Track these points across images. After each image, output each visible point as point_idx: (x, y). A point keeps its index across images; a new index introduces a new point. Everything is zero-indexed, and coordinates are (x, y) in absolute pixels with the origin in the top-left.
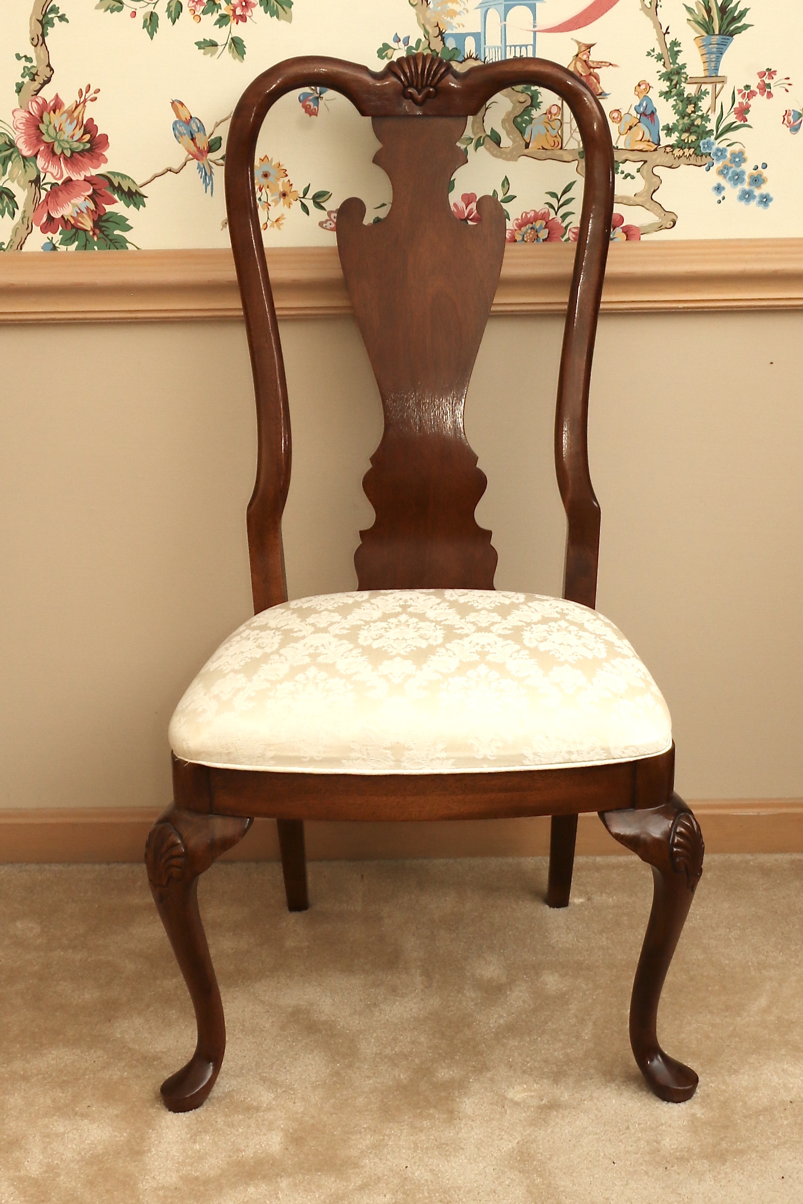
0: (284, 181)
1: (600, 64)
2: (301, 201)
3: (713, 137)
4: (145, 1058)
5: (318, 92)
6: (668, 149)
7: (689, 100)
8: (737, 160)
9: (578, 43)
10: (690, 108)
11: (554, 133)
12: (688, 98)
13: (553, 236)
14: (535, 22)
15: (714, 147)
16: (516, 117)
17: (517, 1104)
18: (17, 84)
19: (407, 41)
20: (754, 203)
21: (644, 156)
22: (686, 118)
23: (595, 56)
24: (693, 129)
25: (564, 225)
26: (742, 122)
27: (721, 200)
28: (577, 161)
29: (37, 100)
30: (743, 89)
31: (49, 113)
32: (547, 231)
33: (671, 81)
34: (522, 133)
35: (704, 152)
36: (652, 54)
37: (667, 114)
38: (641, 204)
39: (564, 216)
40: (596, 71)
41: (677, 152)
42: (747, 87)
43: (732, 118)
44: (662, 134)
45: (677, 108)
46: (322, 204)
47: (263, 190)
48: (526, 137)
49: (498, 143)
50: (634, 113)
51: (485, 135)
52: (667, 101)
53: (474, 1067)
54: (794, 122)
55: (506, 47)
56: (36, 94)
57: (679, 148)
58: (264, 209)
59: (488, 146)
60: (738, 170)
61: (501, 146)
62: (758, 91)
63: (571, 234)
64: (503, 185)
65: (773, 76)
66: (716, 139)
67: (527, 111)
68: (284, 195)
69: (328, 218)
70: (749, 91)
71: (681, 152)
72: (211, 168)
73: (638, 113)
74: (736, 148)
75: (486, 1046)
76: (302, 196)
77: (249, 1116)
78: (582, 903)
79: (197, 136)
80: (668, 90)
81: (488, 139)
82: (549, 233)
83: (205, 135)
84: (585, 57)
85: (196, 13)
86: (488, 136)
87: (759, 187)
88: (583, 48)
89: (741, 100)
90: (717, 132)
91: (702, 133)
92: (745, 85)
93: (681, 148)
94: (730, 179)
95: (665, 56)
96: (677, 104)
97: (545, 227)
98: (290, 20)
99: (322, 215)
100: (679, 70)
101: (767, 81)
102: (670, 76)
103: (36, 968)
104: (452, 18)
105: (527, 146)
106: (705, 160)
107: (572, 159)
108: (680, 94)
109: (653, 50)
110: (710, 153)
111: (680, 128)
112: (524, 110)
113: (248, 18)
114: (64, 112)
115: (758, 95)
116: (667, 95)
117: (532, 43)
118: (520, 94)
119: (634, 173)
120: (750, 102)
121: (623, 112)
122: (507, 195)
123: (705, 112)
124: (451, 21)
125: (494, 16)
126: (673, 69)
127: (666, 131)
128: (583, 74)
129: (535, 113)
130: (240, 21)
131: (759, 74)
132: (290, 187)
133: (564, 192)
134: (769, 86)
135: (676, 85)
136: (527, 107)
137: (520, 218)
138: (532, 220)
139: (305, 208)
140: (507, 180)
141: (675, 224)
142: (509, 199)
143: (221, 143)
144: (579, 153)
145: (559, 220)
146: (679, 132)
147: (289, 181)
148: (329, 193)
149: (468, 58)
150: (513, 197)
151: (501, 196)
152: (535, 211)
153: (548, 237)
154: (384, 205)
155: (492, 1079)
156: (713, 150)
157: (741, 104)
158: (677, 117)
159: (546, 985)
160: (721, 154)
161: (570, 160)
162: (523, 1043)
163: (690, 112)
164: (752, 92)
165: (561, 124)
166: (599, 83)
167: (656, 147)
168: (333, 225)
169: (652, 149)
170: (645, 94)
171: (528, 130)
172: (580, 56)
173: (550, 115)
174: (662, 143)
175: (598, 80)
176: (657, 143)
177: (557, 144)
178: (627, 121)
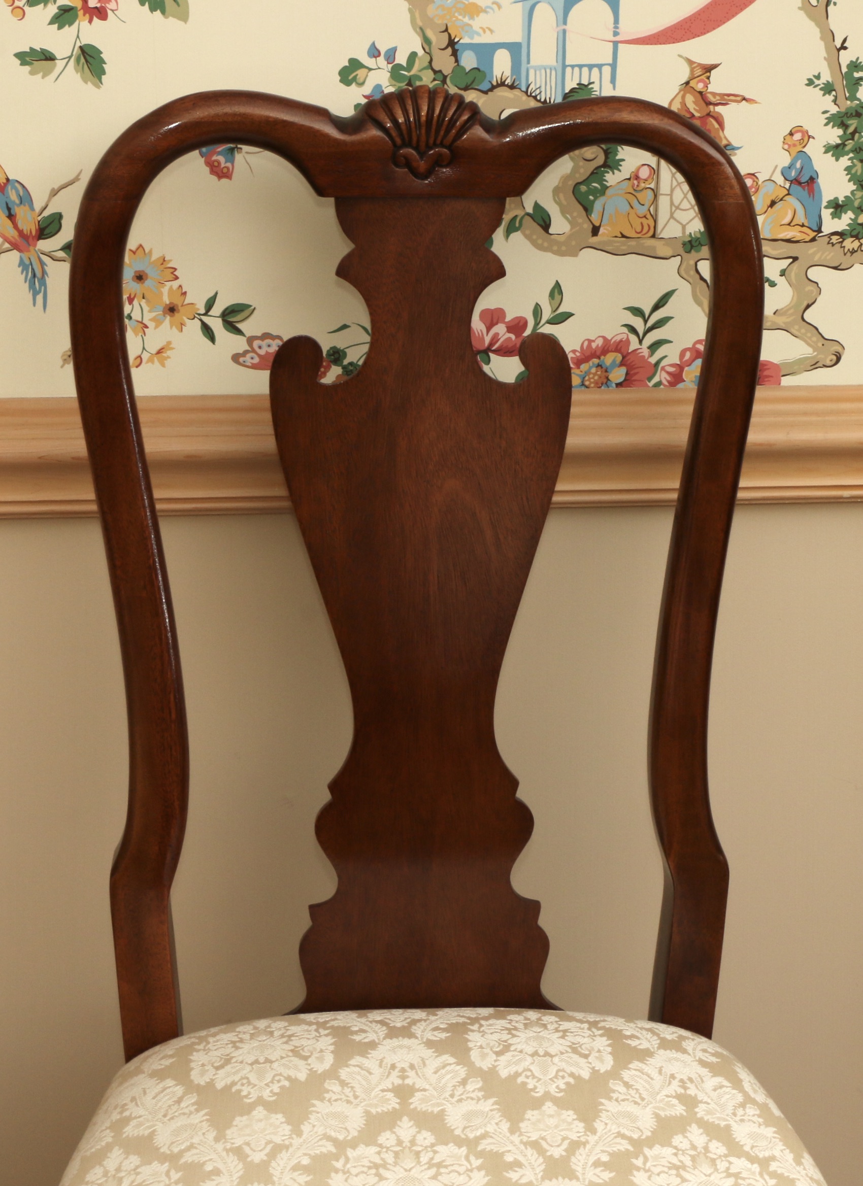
0: (171, 287)
1: (725, 99)
2: (201, 320)
6: (835, 239)
9: (690, 62)
11: (642, 211)
13: (636, 378)
14: (616, 27)
16: (579, 185)
19: (391, 55)
21: (793, 250)
23: (718, 84)
25: (653, 360)
28: (680, 257)
32: (623, 370)
33: (844, 126)
34: (587, 209)
37: (836, 180)
38: (783, 326)
39: (655, 346)
40: (719, 109)
41: (850, 244)
44: (826, 214)
45: (853, 171)
46: (239, 326)
47: (135, 302)
48: (595, 217)
49: (546, 226)
50: (780, 180)
51: (522, 213)
52: (837, 160)
55: (564, 66)
57: (852, 237)
58: (136, 335)
59: (527, 232)
61: (551, 231)
63: (664, 375)
64: (552, 295)
68: (172, 310)
69: (248, 348)
71: (856, 243)
72: (42, 264)
73: (786, 179)
76: (203, 311)
79: (20, 212)
80: (839, 141)
81: (528, 221)
82: (627, 374)
83: (32, 209)
84: (700, 86)
85: (17, 3)
86: (528, 214)
88: (698, 72)
93: (857, 236)
95: (839, 86)
96: (854, 165)
98: (184, 17)
99: (238, 344)
100: (860, 110)
102: (845, 119)
104: (472, 18)
105: (595, 231)
107: (670, 253)
108: (859, 149)
109: (818, 77)
111: (856, 204)
112: (592, 173)
113: (110, 12)
116: (837, 150)
117: (610, 61)
121: (762, 178)
122: (559, 311)
124: (471, 22)
125: (545, 16)
126: (851, 107)
127: (831, 210)
128: (697, 114)
129: (611, 178)
130: (95, 19)
132: (182, 297)
133: (656, 307)
135: (853, 134)
136: (597, 168)
137: (579, 349)
138: (598, 353)
139: (208, 331)
140: (557, 291)
141: (838, 359)
142: (560, 318)
143: (63, 222)
144: (684, 244)
145: (645, 352)
146: (854, 213)
147: (180, 286)
148: (251, 306)
149: (498, 85)
150: (568, 316)
151: (547, 314)
152: (604, 337)
153: (625, 380)
154: (345, 327)
158: (852, 187)
161: (668, 255)
165: (656, 196)
166: (723, 130)
167: (813, 234)
168: (256, 360)
169: (808, 239)
170: (799, 148)
171: (598, 206)
172: (692, 84)
173: (636, 182)
174: (823, 229)
175: (721, 124)
176: (817, 228)
177: (646, 228)
178: (768, 192)
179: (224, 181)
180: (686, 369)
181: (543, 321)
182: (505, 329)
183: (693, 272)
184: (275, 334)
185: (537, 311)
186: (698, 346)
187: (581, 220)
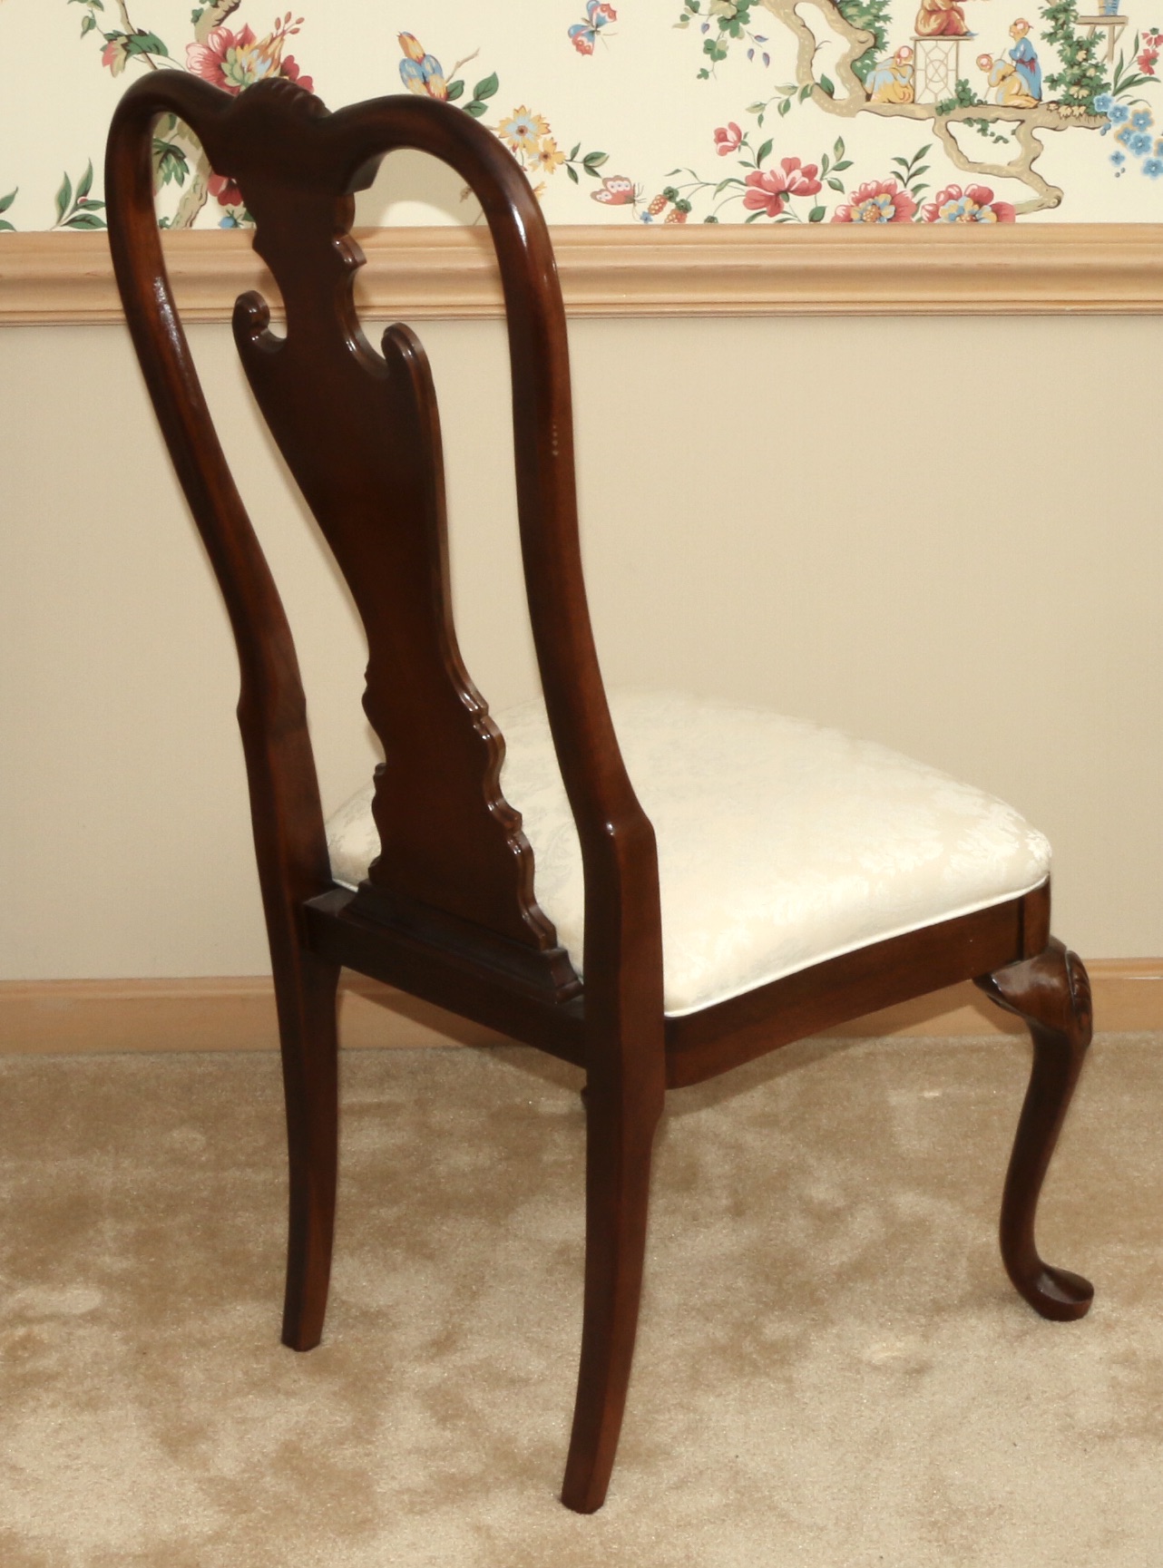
0: (545, 139)
2: (567, 165)
3: (1110, 93)
4: (365, 1314)
5: (594, 24)
6: (1052, 106)
7: (1080, 45)
10: (1081, 55)
11: (904, 82)
12: (1077, 42)
13: (902, 214)
15: (1111, 106)
16: (856, 60)
17: (876, 1368)
18: (194, 11)
22: (1076, 67)
24: (1085, 81)
25: (915, 200)
26: (1148, 75)
27: (1119, 172)
28: (933, 120)
29: (220, 32)
30: (1149, 32)
31: (235, 49)
32: (892, 208)
33: (1055, 19)
34: (862, 80)
35: (1098, 111)
37: (1051, 61)
38: (1015, 174)
39: (917, 189)
40: (959, 4)
41: (1064, 110)
42: (1154, 31)
43: (1133, 69)
45: (1064, 54)
46: (596, 169)
47: (518, 150)
48: (868, 86)
49: (830, 93)
50: (1008, 59)
51: (813, 83)
52: (1051, 44)
53: (813, 1319)
56: (218, 25)
57: (1066, 105)
59: (817, 97)
60: (1143, 135)
61: (834, 97)
63: (924, 211)
64: (836, 148)
66: (1114, 94)
67: (868, 53)
68: (545, 156)
70: (1156, 36)
71: (1069, 111)
73: (1013, 59)
74: (1139, 107)
75: (827, 1291)
76: (569, 158)
77: (516, 1391)
78: (935, 1098)
79: (433, 79)
80: (1052, 31)
81: (816, 88)
82: (895, 211)
83: (442, 77)
86: (817, 84)
89: (1147, 47)
90: (1116, 84)
91: (1097, 88)
92: (1151, 28)
93: (1069, 105)
94: (1131, 147)
96: (1064, 50)
97: (891, 203)
99: (596, 184)
100: (1067, 7)
102: (1056, 14)
103: (205, 1194)
105: (868, 97)
106: (1099, 121)
107: (927, 116)
108: (1068, 37)
110: (1106, 113)
111: (1068, 79)
112: (865, 52)
114: (256, 48)
116: (1051, 37)
118: (859, 32)
119: (1007, 135)
120: (1158, 50)
121: (994, 58)
122: (841, 161)
123: (1099, 60)
126: (1059, 5)
127: (1049, 84)
128: (944, 9)
129: (880, 56)
132: (553, 147)
133: (917, 158)
135: (1062, 26)
136: (869, 48)
137: (858, 191)
138: (873, 194)
139: (572, 173)
140: (840, 142)
141: (1059, 202)
142: (843, 166)
143: (465, 88)
144: (937, 109)
145: (909, 194)
146: (1066, 86)
147: (552, 138)
148: (604, 154)
150: (848, 164)
151: (832, 162)
152: (878, 183)
153: (895, 216)
154: (677, 171)
155: (838, 1336)
156: (1110, 110)
157: (1146, 51)
158: (1064, 66)
159: (898, 1208)
160: (1120, 113)
161: (925, 117)
162: (875, 1287)
163: (1080, 60)
164: (1160, 36)
165: (914, 71)
166: (963, 20)
167: (1035, 102)
168: (610, 197)
169: (1032, 106)
170: (1022, 35)
171: (870, 79)
173: (898, 60)
174: (1043, 98)
175: (962, 18)
176: (1037, 98)
177: (907, 95)
178: (1000, 69)
179: (587, 56)
180: (942, 208)
181: (830, 168)
182: (801, 174)
183: (944, 131)
184: (624, 176)
185: (825, 160)
186: (950, 190)
187: (857, 89)
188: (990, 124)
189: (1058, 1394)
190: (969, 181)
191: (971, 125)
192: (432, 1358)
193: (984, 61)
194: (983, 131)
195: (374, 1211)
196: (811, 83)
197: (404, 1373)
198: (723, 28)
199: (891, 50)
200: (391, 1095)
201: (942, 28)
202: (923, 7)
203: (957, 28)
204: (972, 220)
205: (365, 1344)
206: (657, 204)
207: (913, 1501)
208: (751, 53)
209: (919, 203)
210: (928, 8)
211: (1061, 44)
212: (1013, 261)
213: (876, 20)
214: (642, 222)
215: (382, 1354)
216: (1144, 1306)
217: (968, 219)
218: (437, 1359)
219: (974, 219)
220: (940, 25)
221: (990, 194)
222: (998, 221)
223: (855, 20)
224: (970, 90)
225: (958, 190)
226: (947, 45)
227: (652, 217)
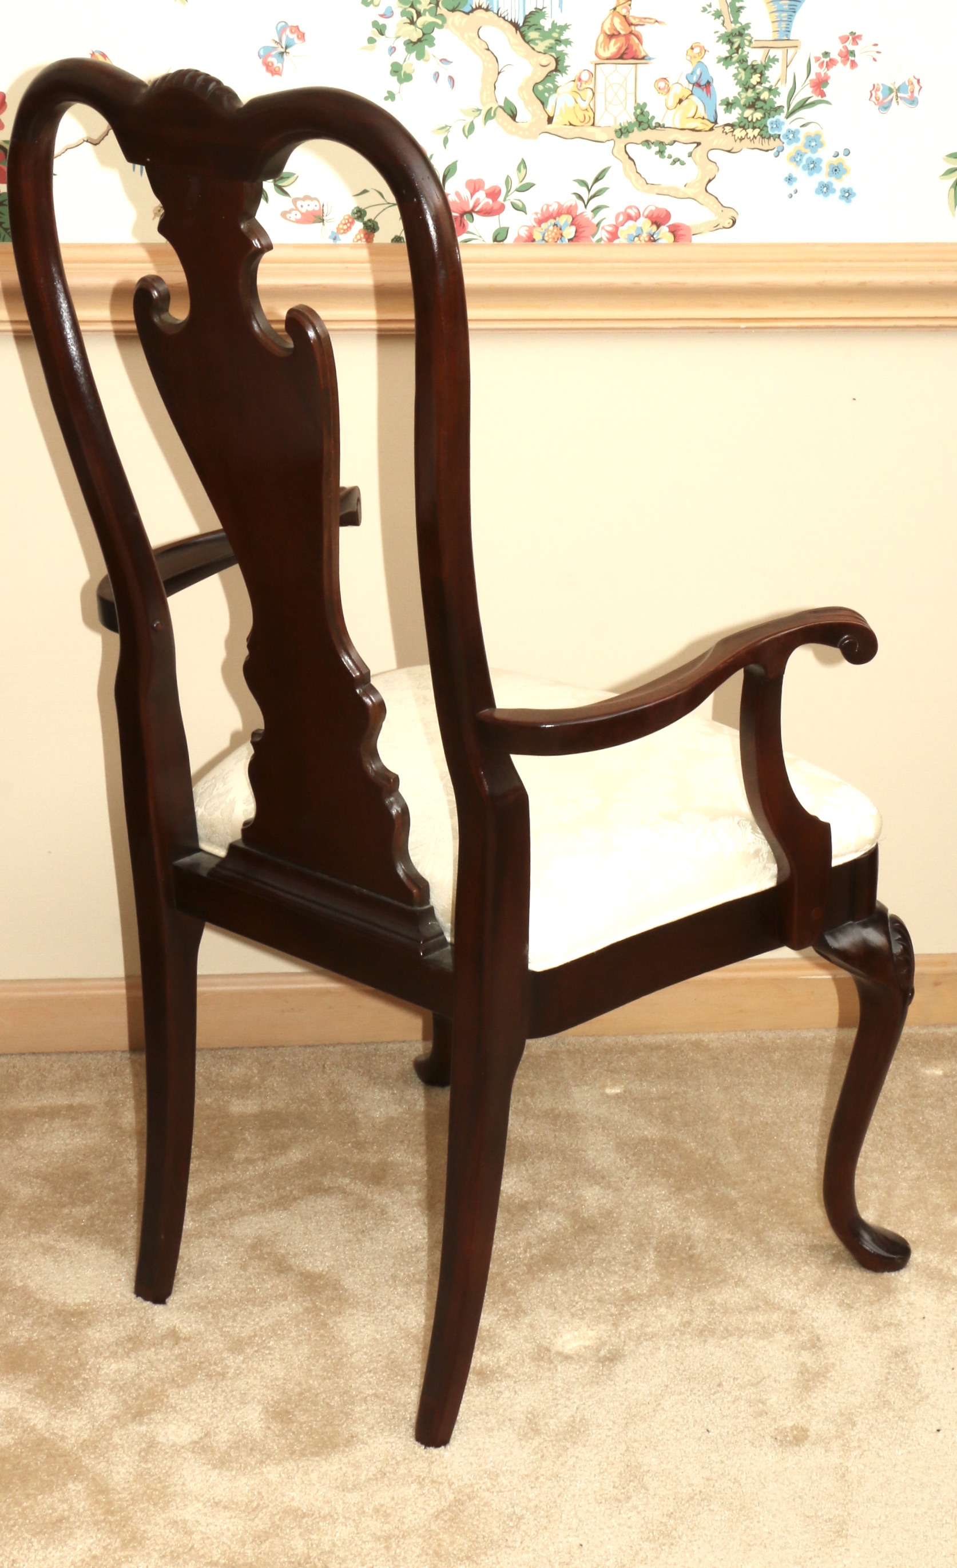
1: (643, 21)
3: (783, 115)
5: (284, 46)
6: (728, 129)
7: (754, 69)
8: (813, 144)
10: (755, 79)
11: (584, 105)
12: (753, 66)
13: (582, 235)
15: (785, 129)
16: (537, 84)
17: (567, 1358)
20: (835, 197)
22: (750, 91)
24: (759, 104)
25: (595, 221)
26: (820, 98)
27: (793, 193)
28: (613, 141)
30: (820, 56)
32: (573, 229)
33: (731, 43)
35: (772, 133)
36: (709, 9)
37: (726, 84)
38: (692, 196)
39: (596, 210)
40: (638, 29)
41: (739, 133)
42: (826, 54)
43: (805, 92)
45: (739, 77)
46: (285, 189)
48: (550, 109)
49: (514, 117)
50: (686, 83)
52: (727, 68)
53: (505, 1310)
54: (884, 99)
57: (740, 127)
59: (500, 120)
60: (814, 157)
61: (517, 119)
62: (839, 59)
63: (604, 231)
64: (519, 169)
65: (858, 41)
66: (787, 117)
67: (550, 76)
70: (827, 59)
71: (743, 133)
73: (690, 83)
74: (811, 130)
75: (518, 1282)
77: (213, 1385)
78: (617, 1094)
80: (728, 55)
81: (500, 111)
82: (576, 232)
84: (624, 12)
86: (500, 107)
87: (839, 178)
89: (819, 70)
90: (788, 109)
91: (770, 110)
92: (823, 51)
93: (744, 128)
94: (804, 168)
95: (724, 12)
97: (572, 224)
100: (742, 31)
101: (851, 48)
102: (731, 37)
105: (550, 120)
106: (773, 143)
107: (606, 139)
108: (743, 61)
109: (710, 6)
110: (779, 135)
111: (742, 102)
112: (547, 76)
115: (840, 65)
116: (727, 60)
118: (542, 56)
119: (684, 157)
120: (830, 73)
121: (672, 81)
122: (524, 182)
123: (773, 83)
126: (734, 29)
128: (622, 33)
129: (560, 79)
131: (840, 38)
133: (597, 180)
134: (853, 53)
135: (737, 49)
136: (551, 72)
137: (540, 212)
138: (554, 215)
139: (262, 193)
140: (522, 166)
141: (734, 222)
142: (525, 188)
144: (616, 132)
145: (588, 214)
146: (741, 108)
148: (294, 174)
149: (477, 8)
150: (531, 186)
152: (559, 204)
153: (575, 236)
154: (365, 191)
155: (531, 1326)
156: (783, 132)
157: (818, 75)
158: (739, 89)
159: (585, 1200)
160: (793, 135)
161: (604, 140)
162: (565, 1277)
163: (755, 83)
164: (831, 60)
165: (594, 94)
166: (642, 44)
167: (711, 125)
168: (299, 216)
169: (708, 129)
170: (698, 59)
171: (551, 101)
172: (618, 9)
173: (579, 83)
174: (719, 121)
175: (640, 41)
176: (713, 121)
177: (587, 119)
178: (677, 92)
179: (276, 77)
180: (621, 228)
181: (513, 189)
182: (485, 195)
183: (623, 153)
184: (313, 196)
185: (508, 181)
186: (629, 211)
187: (539, 112)
188: (668, 147)
189: (750, 1381)
190: (649, 202)
191: (649, 147)
192: (128, 1354)
193: (662, 84)
194: (661, 153)
195: (66, 1211)
196: (495, 106)
197: (98, 1370)
198: (409, 51)
199: (572, 73)
200: (82, 1097)
201: (622, 51)
202: (603, 32)
203: (636, 51)
204: (650, 240)
205: (59, 1341)
206: (346, 224)
207: (611, 1489)
208: (437, 76)
209: (598, 224)
210: (608, 33)
211: (736, 68)
212: (691, 280)
213: (557, 44)
214: (331, 242)
215: (77, 1351)
216: (830, 1293)
217: (647, 239)
218: (133, 1355)
219: (652, 239)
220: (620, 49)
221: (668, 216)
222: (675, 241)
223: (537, 44)
224: (648, 113)
225: (636, 211)
226: (625, 69)
227: (340, 236)
